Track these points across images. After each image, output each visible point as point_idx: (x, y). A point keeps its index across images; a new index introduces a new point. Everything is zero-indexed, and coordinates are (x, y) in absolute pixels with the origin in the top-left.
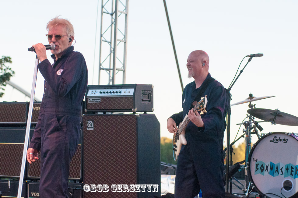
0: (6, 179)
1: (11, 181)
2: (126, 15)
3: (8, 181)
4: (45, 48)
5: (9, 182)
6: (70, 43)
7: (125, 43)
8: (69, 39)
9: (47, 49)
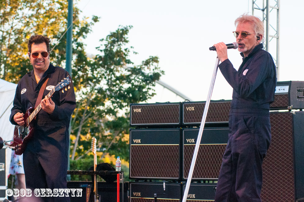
0: (160, 181)
1: (166, 182)
2: (278, 10)
3: (163, 182)
4: (226, 47)
5: (164, 184)
6: (257, 41)
7: (278, 38)
8: (257, 37)
9: (228, 48)
